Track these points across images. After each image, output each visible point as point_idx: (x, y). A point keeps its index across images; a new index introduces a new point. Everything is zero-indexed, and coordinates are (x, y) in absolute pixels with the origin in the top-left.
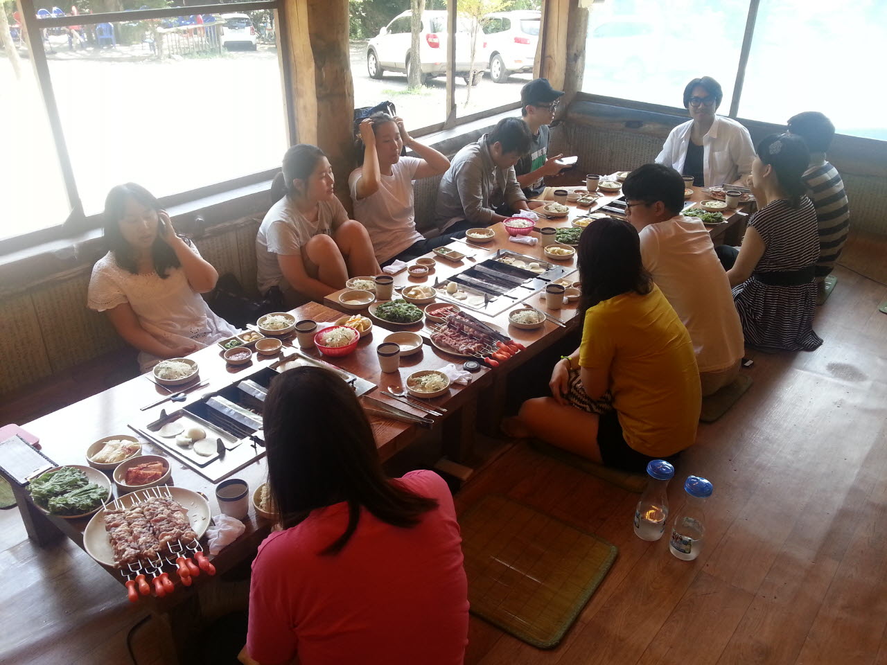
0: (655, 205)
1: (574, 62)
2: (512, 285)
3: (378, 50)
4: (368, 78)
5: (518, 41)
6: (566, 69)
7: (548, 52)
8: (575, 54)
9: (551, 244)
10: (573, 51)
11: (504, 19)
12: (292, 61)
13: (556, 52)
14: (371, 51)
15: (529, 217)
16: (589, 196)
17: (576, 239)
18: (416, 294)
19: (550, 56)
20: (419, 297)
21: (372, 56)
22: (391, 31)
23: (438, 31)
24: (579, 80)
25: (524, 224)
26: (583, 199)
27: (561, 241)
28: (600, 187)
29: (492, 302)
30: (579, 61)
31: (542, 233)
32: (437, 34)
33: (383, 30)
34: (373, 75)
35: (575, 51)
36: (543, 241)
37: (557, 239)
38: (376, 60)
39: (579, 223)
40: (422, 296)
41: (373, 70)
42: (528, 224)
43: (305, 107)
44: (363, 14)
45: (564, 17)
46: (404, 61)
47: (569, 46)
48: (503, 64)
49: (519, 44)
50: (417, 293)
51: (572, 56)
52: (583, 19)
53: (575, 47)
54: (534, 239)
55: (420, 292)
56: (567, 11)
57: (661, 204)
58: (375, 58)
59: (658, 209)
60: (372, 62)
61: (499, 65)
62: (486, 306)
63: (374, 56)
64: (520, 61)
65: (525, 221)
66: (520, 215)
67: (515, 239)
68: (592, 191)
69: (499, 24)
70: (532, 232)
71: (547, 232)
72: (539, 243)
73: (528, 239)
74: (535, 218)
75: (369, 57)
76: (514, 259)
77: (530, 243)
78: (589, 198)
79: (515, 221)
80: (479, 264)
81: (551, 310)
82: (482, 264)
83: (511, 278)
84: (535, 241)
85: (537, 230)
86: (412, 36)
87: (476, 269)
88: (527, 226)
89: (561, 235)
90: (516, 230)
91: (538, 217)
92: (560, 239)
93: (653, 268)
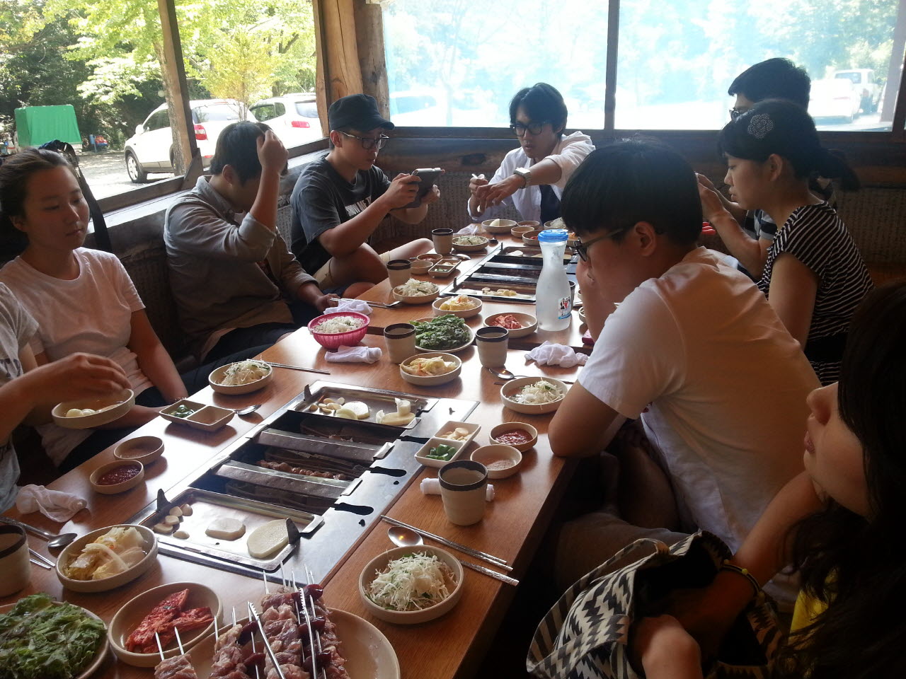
0: (634, 233)
1: (374, 84)
2: (352, 468)
3: (136, 150)
4: (131, 183)
5: (295, 125)
7: (335, 73)
8: (373, 73)
9: (408, 356)
10: (370, 69)
11: (277, 104)
13: (344, 71)
14: (129, 153)
15: (353, 310)
16: (444, 262)
17: (453, 338)
18: (95, 563)
19: (338, 79)
20: (101, 573)
21: (131, 159)
22: (148, 128)
23: (203, 121)
24: (385, 110)
25: (349, 324)
26: (437, 267)
27: (426, 346)
28: (455, 246)
29: (309, 536)
30: (381, 82)
31: (389, 337)
32: (202, 124)
33: (139, 128)
34: (135, 179)
35: (372, 69)
36: (392, 351)
37: (418, 342)
38: (136, 162)
39: (447, 307)
40: (114, 567)
41: (135, 174)
42: (356, 324)
44: (124, 124)
45: (348, 20)
46: (168, 158)
47: (362, 60)
49: (299, 128)
50: (98, 558)
51: (369, 76)
52: (376, 21)
53: (371, 62)
54: (374, 350)
55: (106, 554)
56: (351, 10)
57: (647, 229)
58: (135, 160)
59: (644, 241)
60: (132, 165)
62: (295, 553)
63: (134, 158)
65: (349, 318)
66: (338, 309)
67: (337, 356)
68: (445, 253)
69: (272, 111)
70: (367, 338)
71: (397, 333)
72: (387, 357)
73: (362, 352)
74: (365, 311)
75: (127, 160)
76: (342, 399)
77: (367, 360)
78: (446, 264)
79: (330, 321)
80: (268, 426)
81: (457, 526)
82: (276, 425)
83: (348, 446)
84: (377, 353)
85: (376, 331)
86: (173, 130)
87: (262, 441)
88: (354, 328)
89: (424, 334)
90: (336, 338)
91: (369, 308)
92: (423, 341)
93: (679, 386)
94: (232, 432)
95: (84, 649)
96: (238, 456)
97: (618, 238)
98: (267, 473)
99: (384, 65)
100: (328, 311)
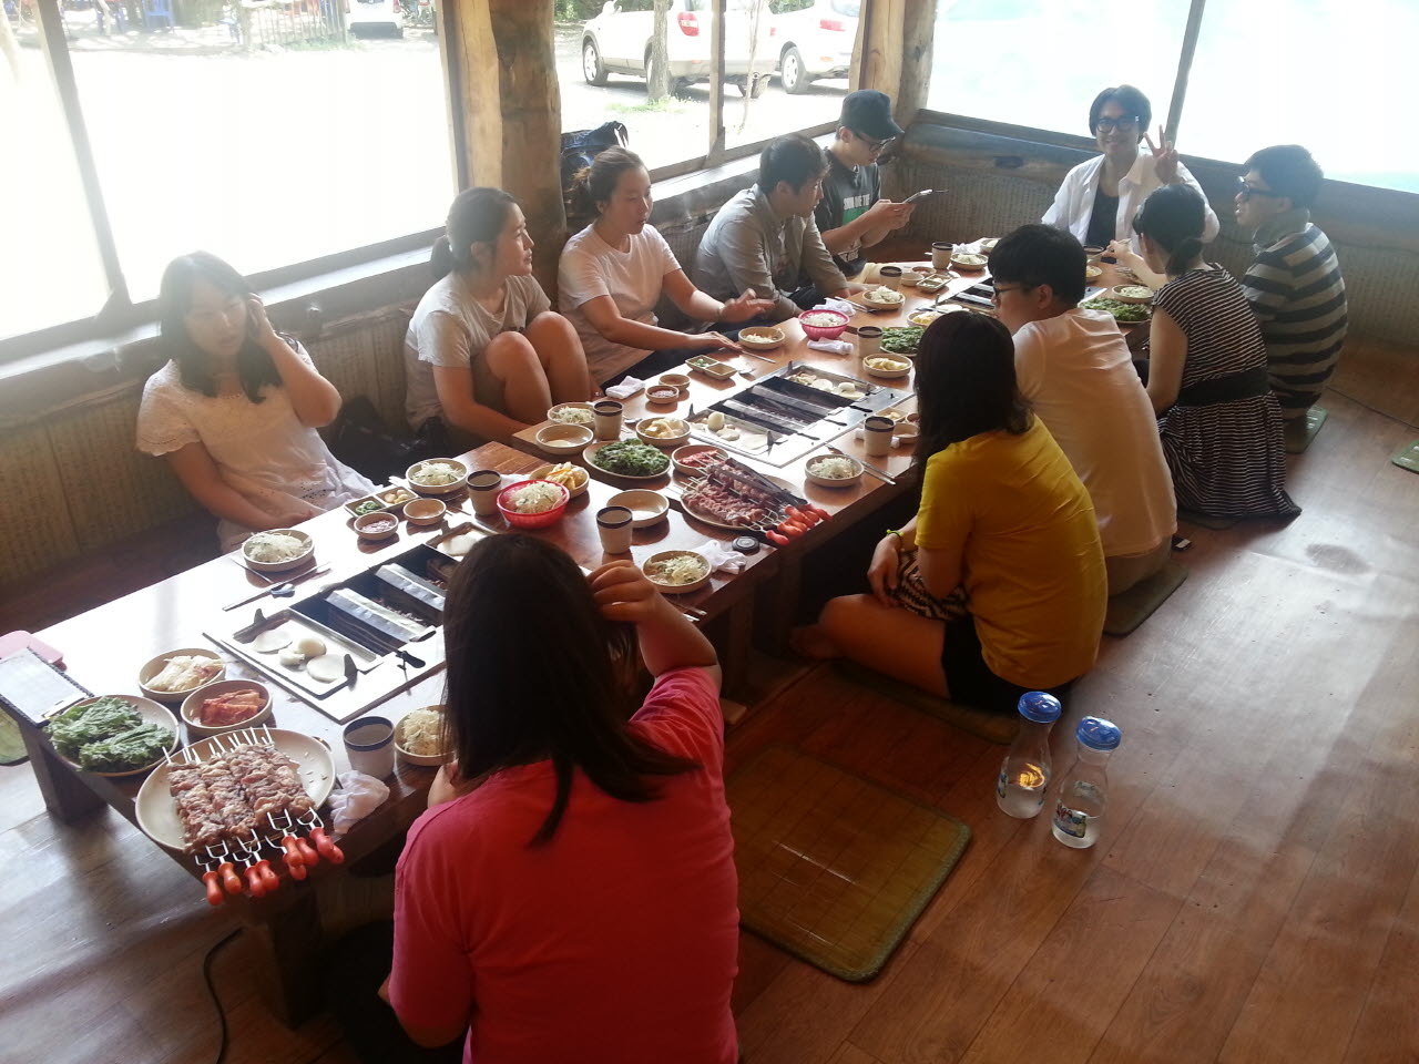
0: (1038, 290)
1: (915, 61)
2: (811, 417)
3: (600, 38)
4: (584, 83)
5: (826, 25)
6: (903, 72)
7: (874, 44)
8: (917, 48)
9: (873, 354)
10: (914, 43)
12: (462, 55)
13: (885, 44)
14: (588, 41)
15: (839, 310)
16: (935, 277)
18: (659, 431)
19: (876, 51)
20: (663, 435)
21: (590, 49)
22: (621, 8)
23: (697, 8)
24: (923, 90)
25: (832, 320)
26: (926, 282)
27: (890, 349)
28: (953, 262)
29: (779, 444)
30: (924, 57)
31: (860, 335)
32: (695, 13)
33: (608, 6)
34: (591, 79)
35: (916, 43)
36: (862, 348)
37: (884, 345)
38: (597, 55)
39: (919, 320)
40: (669, 434)
41: (592, 71)
42: (837, 321)
43: (483, 130)
46: (641, 56)
47: (907, 34)
48: (801, 64)
49: (828, 31)
50: (661, 429)
51: (912, 51)
53: (917, 35)
54: (847, 345)
55: (665, 428)
57: (1048, 290)
58: (595, 52)
59: (1044, 297)
60: (591, 59)
61: (795, 65)
62: (769, 450)
63: (594, 48)
64: (828, 59)
65: (833, 316)
67: (816, 345)
68: (941, 269)
70: (844, 334)
71: (868, 334)
72: (855, 351)
73: (837, 345)
74: (849, 312)
75: (584, 49)
76: (815, 377)
77: (841, 352)
78: (936, 280)
79: (817, 316)
80: (759, 384)
81: (873, 456)
82: (764, 384)
83: (810, 406)
84: (849, 347)
85: (851, 330)
86: (656, 16)
87: (754, 392)
88: (836, 325)
89: (890, 339)
90: (819, 330)
91: (853, 310)
92: (888, 345)
93: (1035, 391)
94: (732, 384)
95: (658, 466)
96: (737, 398)
97: (1026, 291)
98: (752, 410)
99: (932, 39)
100: (817, 307)
